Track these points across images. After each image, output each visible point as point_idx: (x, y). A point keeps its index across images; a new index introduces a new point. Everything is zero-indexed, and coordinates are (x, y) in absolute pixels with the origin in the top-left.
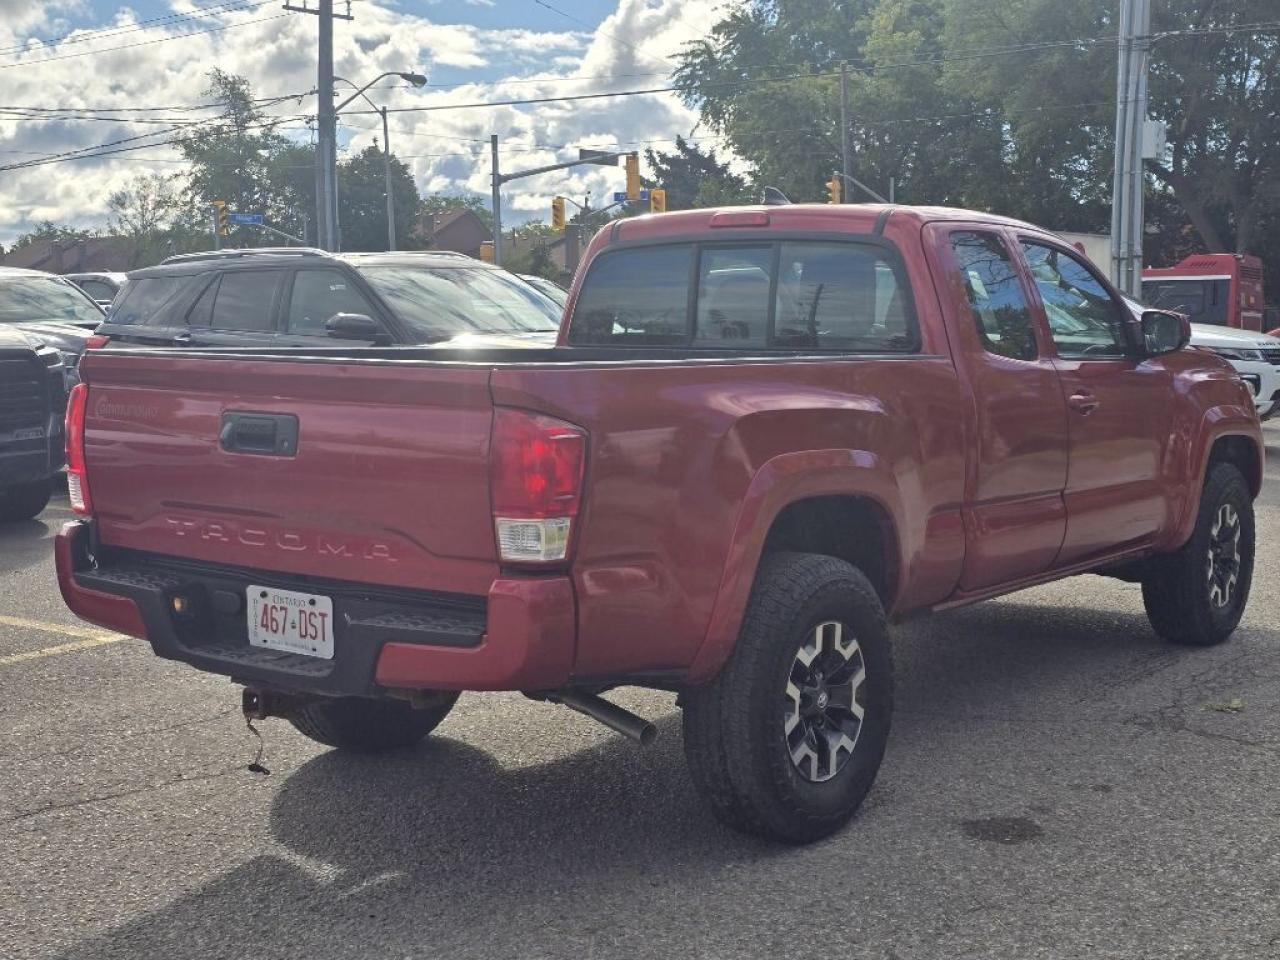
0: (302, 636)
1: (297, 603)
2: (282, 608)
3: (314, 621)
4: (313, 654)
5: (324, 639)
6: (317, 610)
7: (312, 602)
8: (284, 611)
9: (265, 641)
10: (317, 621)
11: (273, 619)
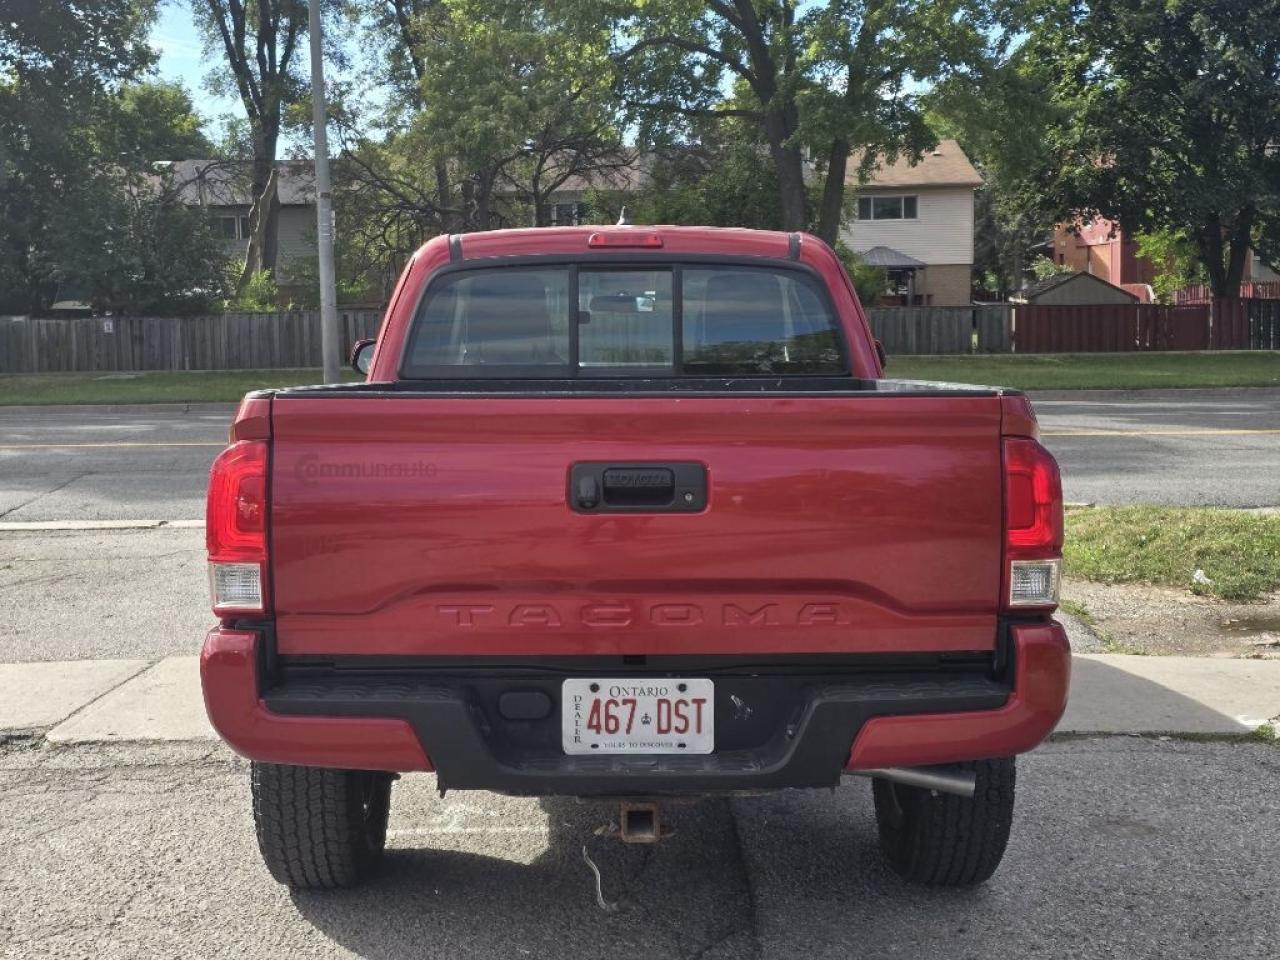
0: (660, 731)
1: (654, 692)
2: (625, 702)
3: (683, 709)
4: (681, 751)
5: (699, 730)
6: (688, 696)
7: (682, 688)
8: (630, 705)
9: (595, 746)
10: (690, 711)
11: (608, 717)
